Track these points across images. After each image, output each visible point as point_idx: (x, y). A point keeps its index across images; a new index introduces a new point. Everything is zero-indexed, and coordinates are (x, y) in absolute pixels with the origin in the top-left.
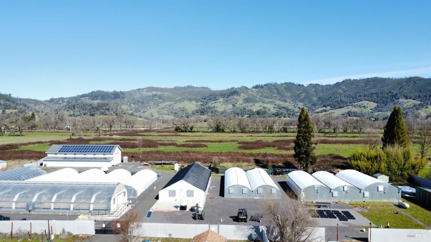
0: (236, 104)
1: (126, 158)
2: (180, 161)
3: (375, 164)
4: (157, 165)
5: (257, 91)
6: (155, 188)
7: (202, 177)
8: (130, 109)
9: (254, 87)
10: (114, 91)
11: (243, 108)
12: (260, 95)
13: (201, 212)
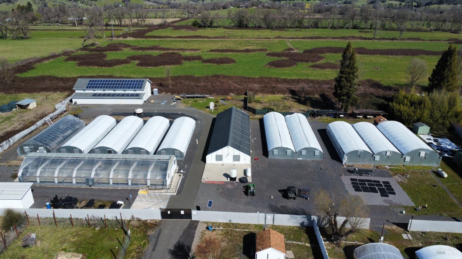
1: (155, 90)
3: (419, 111)
4: (190, 98)
6: (197, 143)
7: (243, 131)
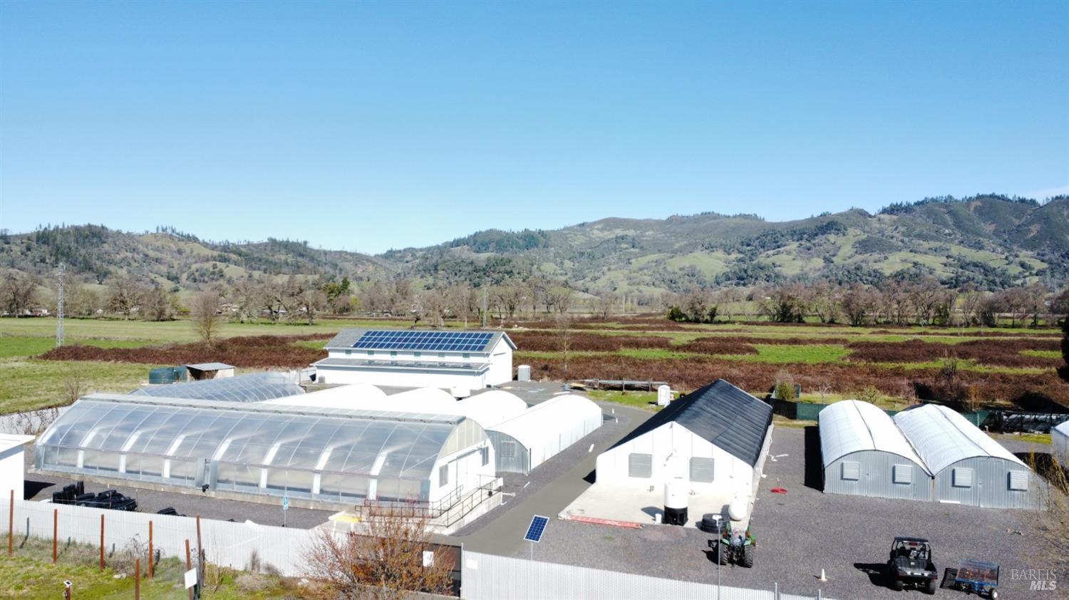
0: (834, 255)
1: (524, 369)
2: (677, 383)
4: (610, 391)
5: (895, 222)
6: (590, 450)
7: (741, 420)
8: (562, 271)
9: (884, 211)
10: (526, 230)
11: (853, 267)
12: (903, 232)
13: (740, 537)
